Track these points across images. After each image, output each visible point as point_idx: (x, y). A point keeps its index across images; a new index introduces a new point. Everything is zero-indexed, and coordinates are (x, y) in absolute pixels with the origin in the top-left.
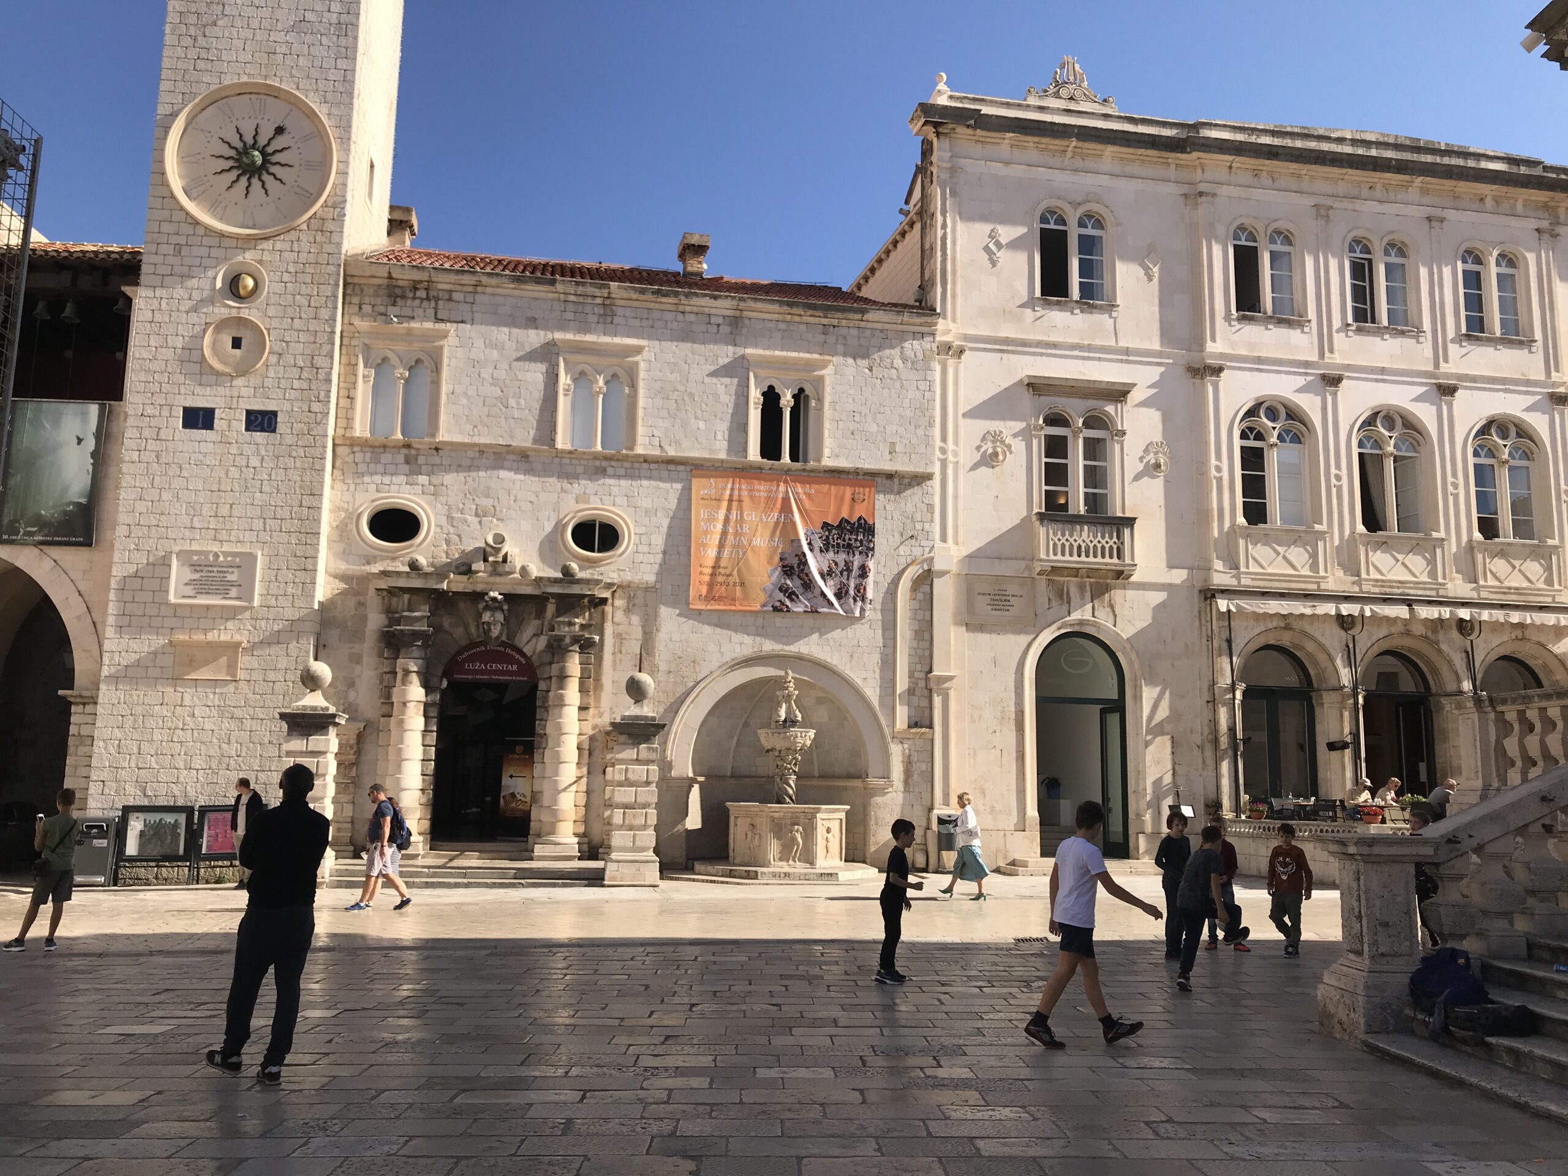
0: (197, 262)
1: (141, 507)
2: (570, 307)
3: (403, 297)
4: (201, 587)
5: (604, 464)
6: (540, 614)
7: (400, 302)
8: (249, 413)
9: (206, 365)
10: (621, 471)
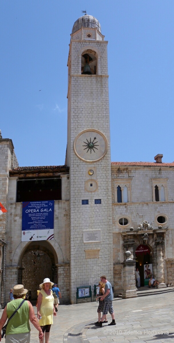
0: (82, 168)
1: (75, 222)
2: (153, 171)
3: (122, 172)
4: (90, 238)
5: (162, 204)
6: (153, 237)
7: (121, 173)
8: (95, 200)
9: (85, 190)
10: (165, 205)
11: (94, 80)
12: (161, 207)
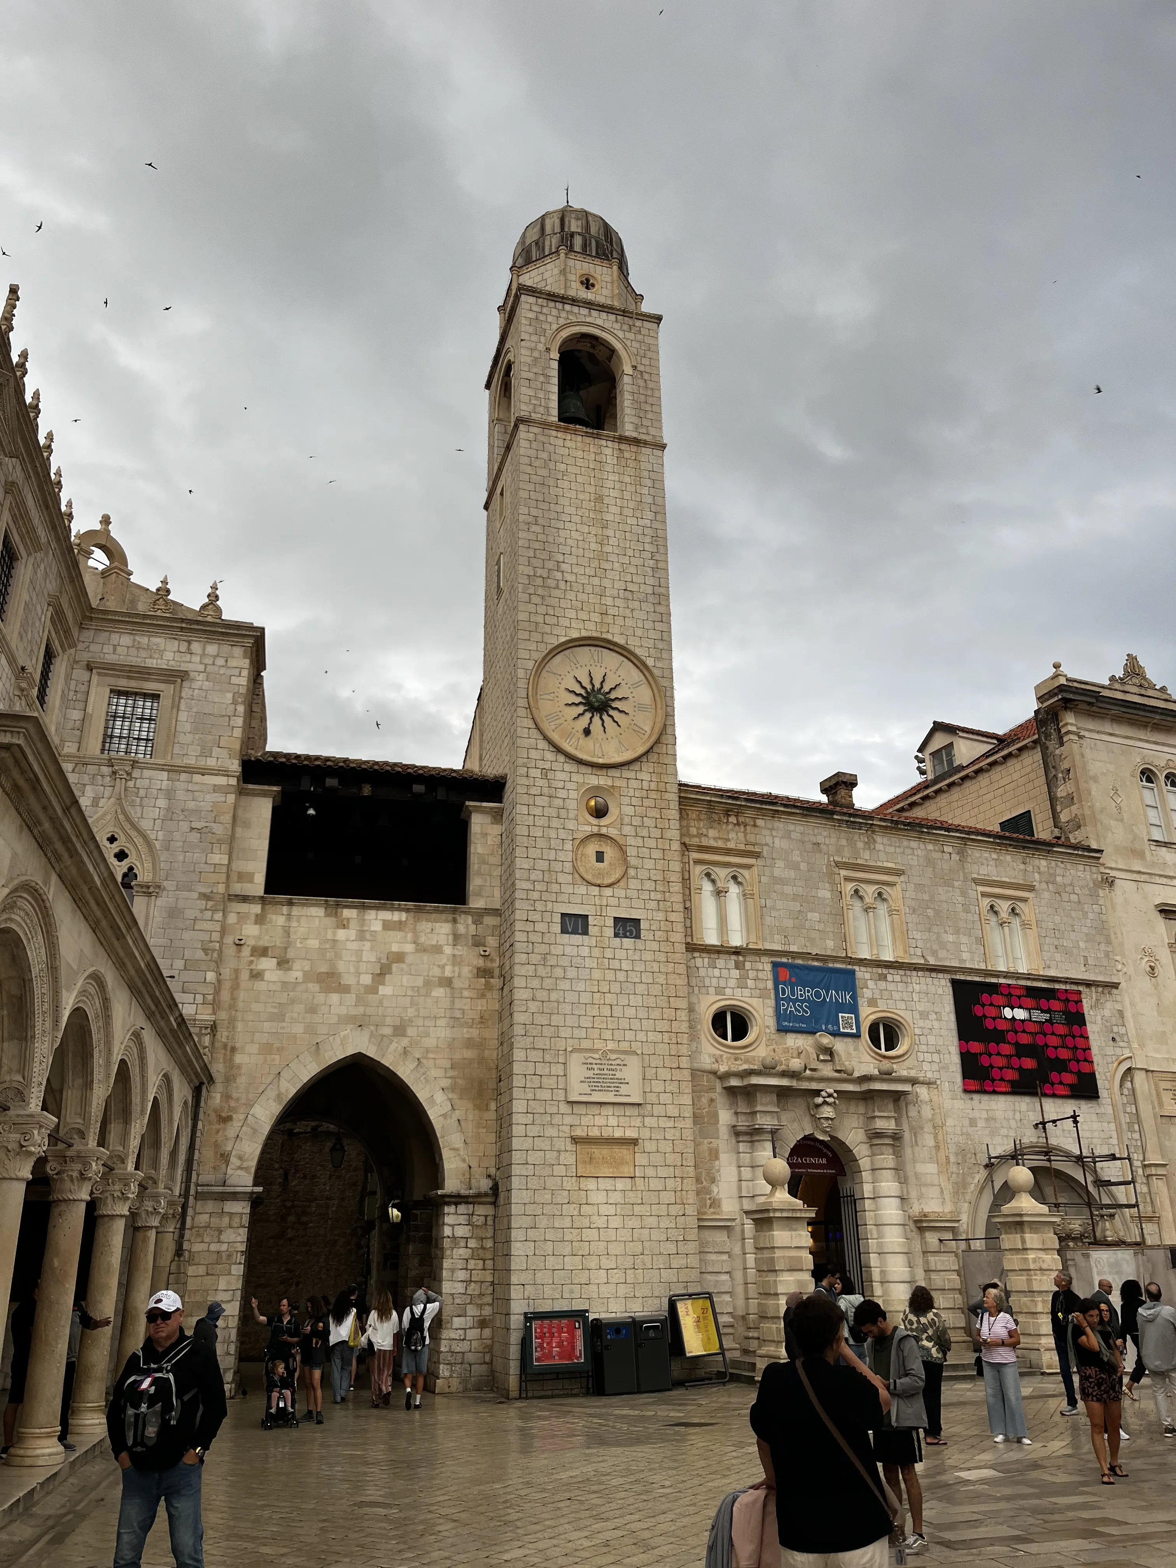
2: (843, 834)
4: (595, 1084)
5: (885, 971)
8: (616, 920)
9: (577, 876)
10: (898, 978)
11: (608, 451)
12: (882, 984)
